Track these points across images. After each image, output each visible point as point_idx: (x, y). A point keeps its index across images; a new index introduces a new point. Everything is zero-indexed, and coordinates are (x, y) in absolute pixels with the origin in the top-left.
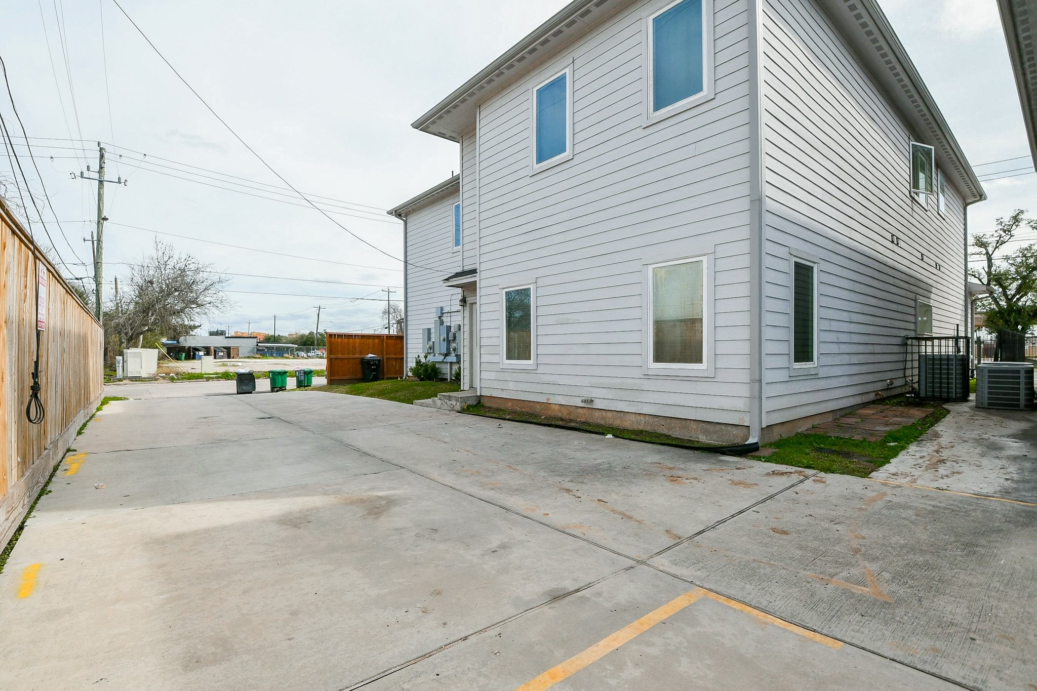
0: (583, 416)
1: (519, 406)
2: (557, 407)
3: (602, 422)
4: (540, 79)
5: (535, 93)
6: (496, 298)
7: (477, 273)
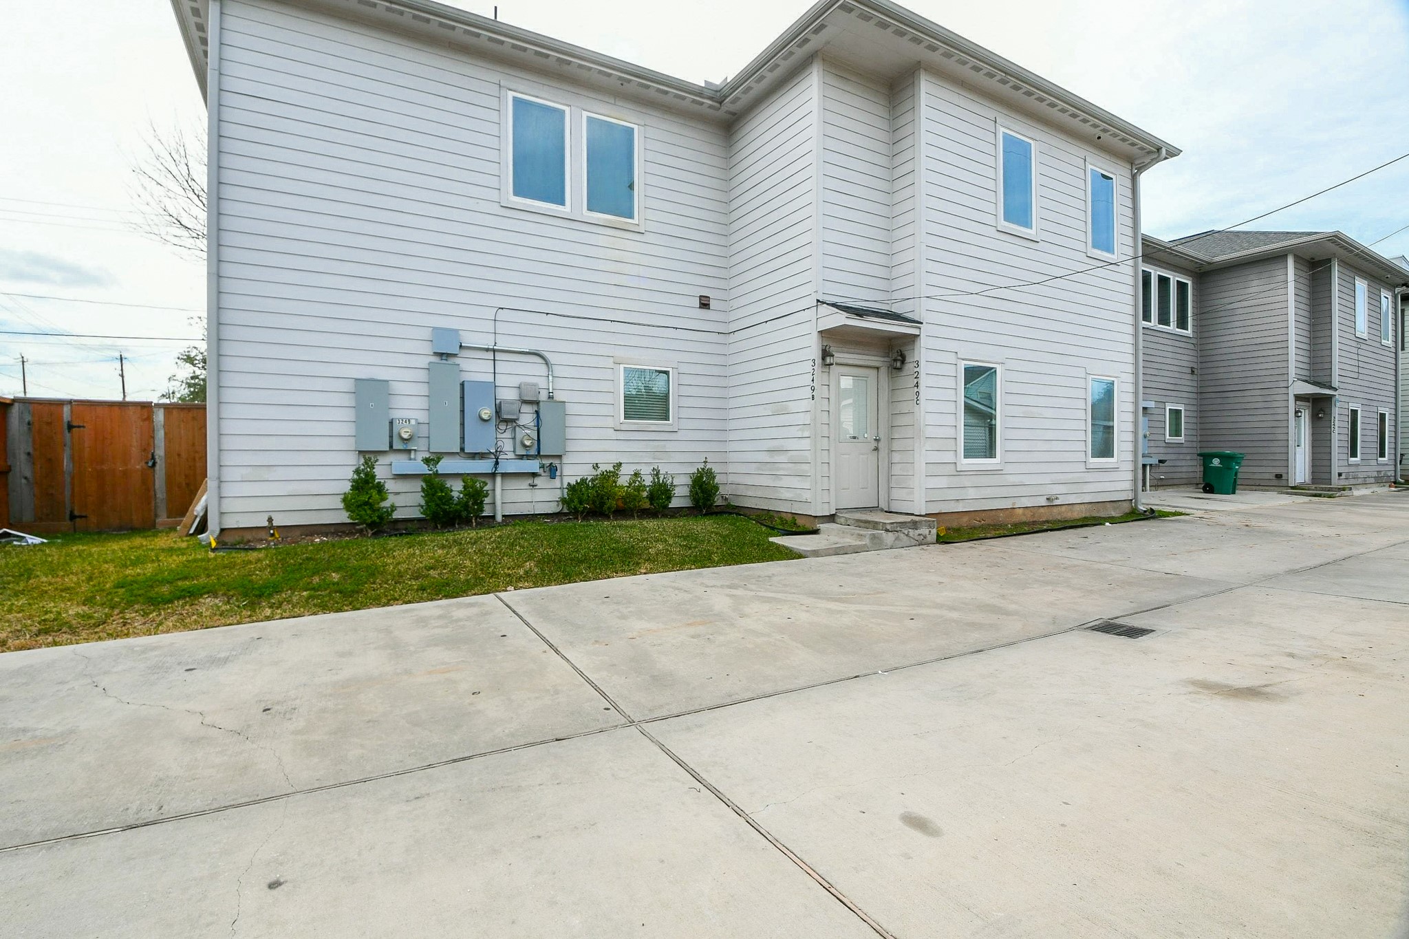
0: (1045, 515)
1: (978, 520)
2: (1021, 511)
3: (1059, 518)
4: (1007, 123)
5: (1001, 133)
6: (951, 370)
7: (922, 323)
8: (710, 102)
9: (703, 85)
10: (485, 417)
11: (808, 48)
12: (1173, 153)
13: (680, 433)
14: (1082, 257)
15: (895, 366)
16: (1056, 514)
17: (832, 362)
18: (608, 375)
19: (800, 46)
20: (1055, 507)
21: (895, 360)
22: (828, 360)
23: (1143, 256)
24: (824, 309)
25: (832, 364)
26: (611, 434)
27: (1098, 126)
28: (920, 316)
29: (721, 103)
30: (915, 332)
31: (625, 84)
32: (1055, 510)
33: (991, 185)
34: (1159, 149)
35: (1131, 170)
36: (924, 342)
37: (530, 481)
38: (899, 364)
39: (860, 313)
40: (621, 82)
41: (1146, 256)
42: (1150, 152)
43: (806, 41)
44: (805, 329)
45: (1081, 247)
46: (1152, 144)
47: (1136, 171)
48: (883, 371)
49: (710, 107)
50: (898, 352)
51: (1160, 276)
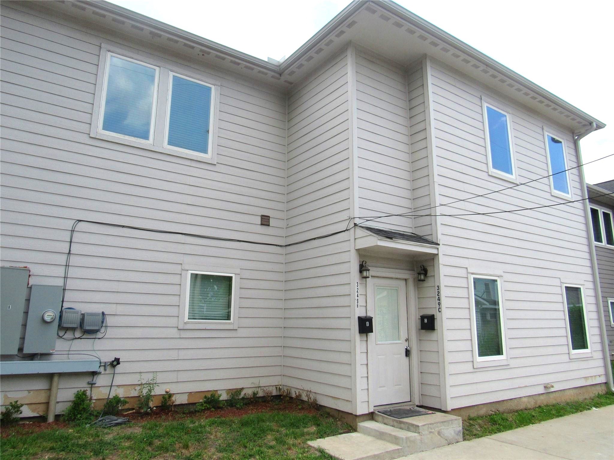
0: (544, 401)
4: (489, 100)
5: (485, 106)
6: (463, 283)
7: (439, 244)
8: (273, 73)
9: (267, 60)
10: (47, 318)
11: (344, 38)
12: (600, 126)
13: (240, 330)
14: (548, 196)
15: (420, 278)
16: (552, 399)
17: (368, 275)
18: (175, 279)
19: (338, 36)
20: (551, 394)
21: (419, 274)
22: (365, 274)
23: (589, 198)
24: (360, 232)
25: (368, 277)
26: (174, 333)
27: (550, 106)
28: (437, 238)
29: (280, 75)
30: (434, 251)
31: (205, 55)
32: (551, 396)
33: (481, 142)
34: (591, 124)
35: (573, 138)
36: (442, 260)
37: (89, 379)
38: (422, 277)
39: (389, 235)
40: (202, 54)
41: (591, 198)
42: (584, 125)
43: (342, 32)
44: (345, 246)
45: (547, 188)
46: (586, 120)
47: (576, 138)
48: (411, 283)
49: (273, 77)
50: (421, 267)
51: (604, 213)
